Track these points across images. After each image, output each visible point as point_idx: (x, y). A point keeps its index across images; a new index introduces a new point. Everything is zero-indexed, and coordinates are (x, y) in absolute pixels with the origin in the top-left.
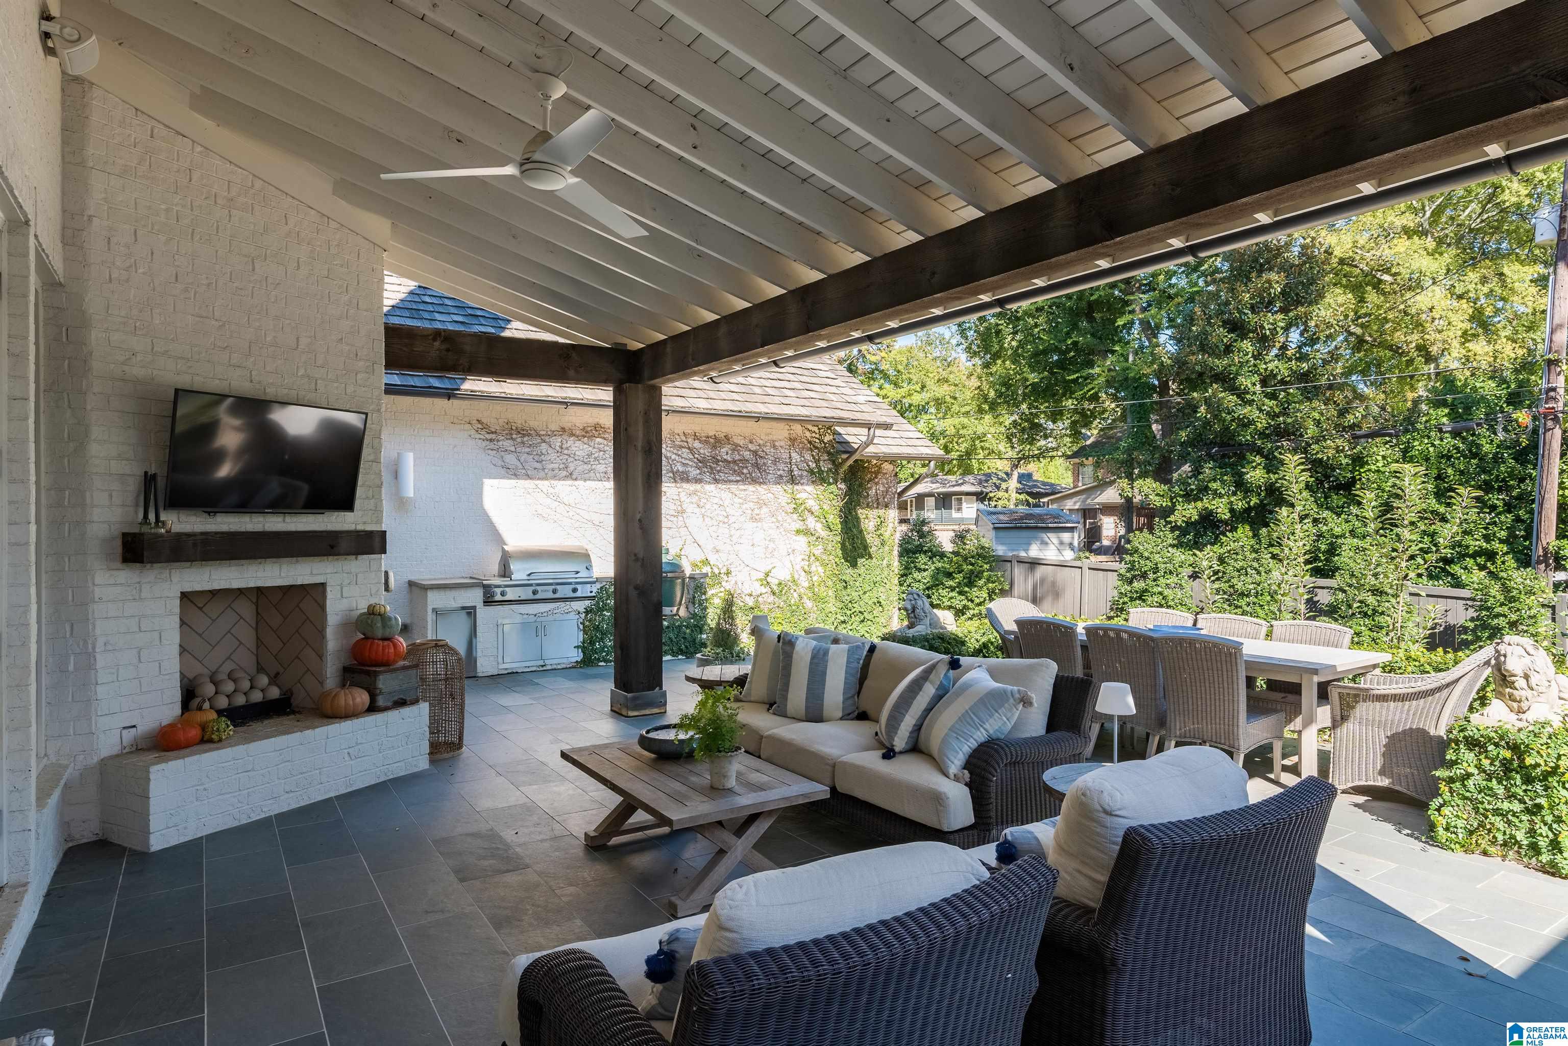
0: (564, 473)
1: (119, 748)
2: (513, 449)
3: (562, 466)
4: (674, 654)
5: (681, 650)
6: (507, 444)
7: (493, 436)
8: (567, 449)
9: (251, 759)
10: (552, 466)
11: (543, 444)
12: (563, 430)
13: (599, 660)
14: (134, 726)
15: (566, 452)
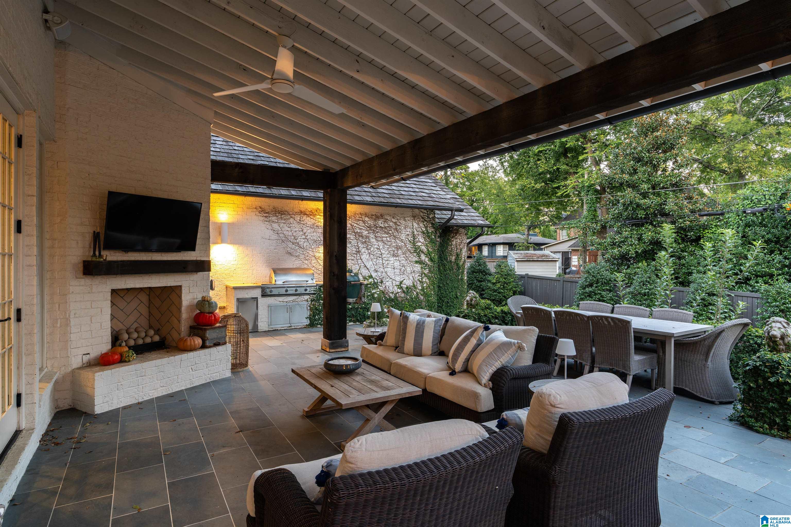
0: (302, 233)
1: (81, 364)
2: (276, 221)
3: (300, 229)
4: (354, 322)
5: (358, 320)
6: (274, 219)
7: (267, 215)
9: (144, 370)
10: (296, 229)
11: (291, 219)
12: (301, 212)
13: (317, 324)
14: (89, 354)
15: (302, 222)
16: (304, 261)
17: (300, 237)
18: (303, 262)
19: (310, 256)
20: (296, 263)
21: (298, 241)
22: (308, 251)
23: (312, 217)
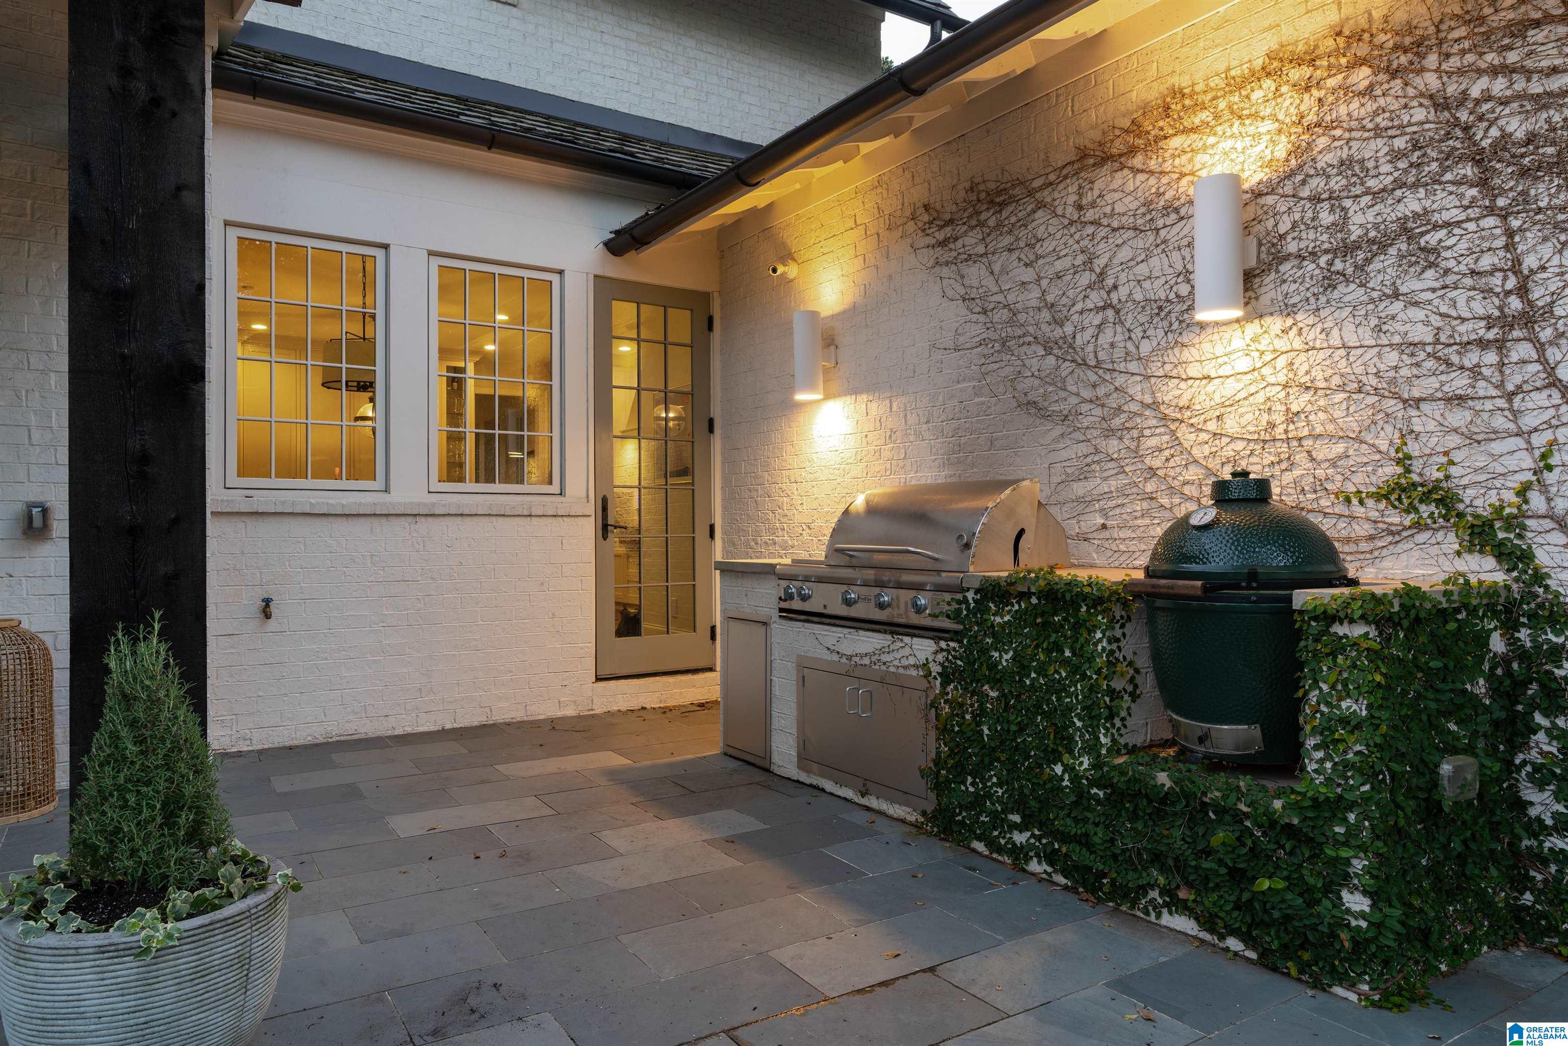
0: (1086, 278)
2: (981, 249)
3: (1080, 259)
6: (971, 241)
8: (1093, 205)
10: (1059, 265)
11: (1040, 213)
12: (1083, 154)
15: (1090, 215)
16: (1102, 444)
17: (1079, 307)
18: (1097, 451)
19: (1134, 407)
20: (1064, 454)
21: (1069, 329)
22: (1120, 380)
23: (1137, 161)
